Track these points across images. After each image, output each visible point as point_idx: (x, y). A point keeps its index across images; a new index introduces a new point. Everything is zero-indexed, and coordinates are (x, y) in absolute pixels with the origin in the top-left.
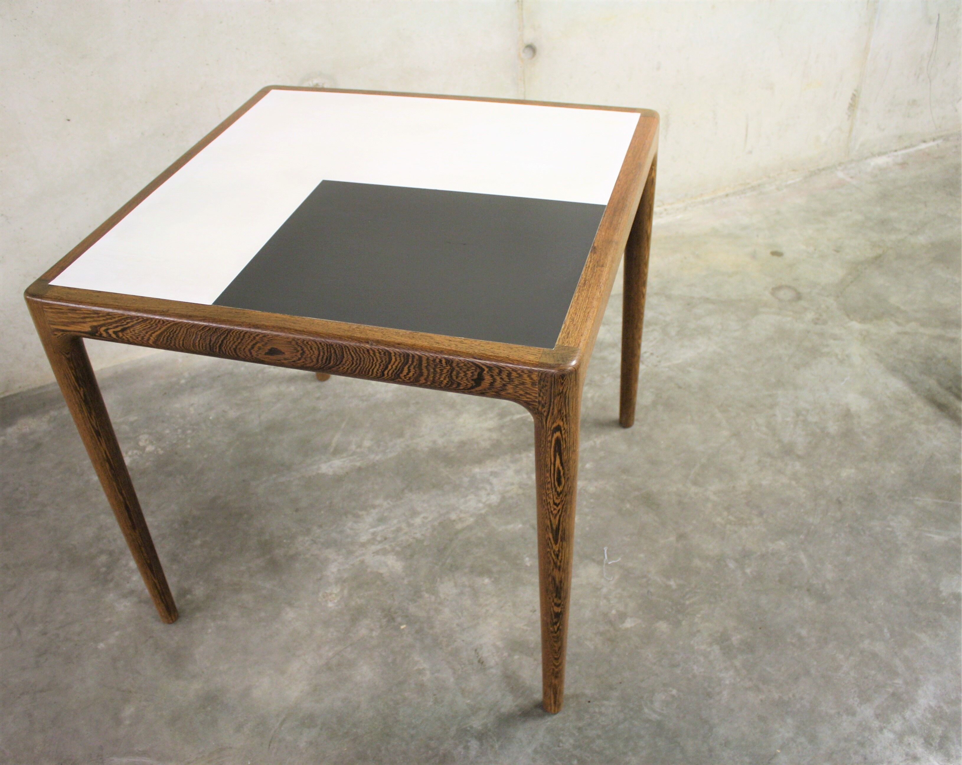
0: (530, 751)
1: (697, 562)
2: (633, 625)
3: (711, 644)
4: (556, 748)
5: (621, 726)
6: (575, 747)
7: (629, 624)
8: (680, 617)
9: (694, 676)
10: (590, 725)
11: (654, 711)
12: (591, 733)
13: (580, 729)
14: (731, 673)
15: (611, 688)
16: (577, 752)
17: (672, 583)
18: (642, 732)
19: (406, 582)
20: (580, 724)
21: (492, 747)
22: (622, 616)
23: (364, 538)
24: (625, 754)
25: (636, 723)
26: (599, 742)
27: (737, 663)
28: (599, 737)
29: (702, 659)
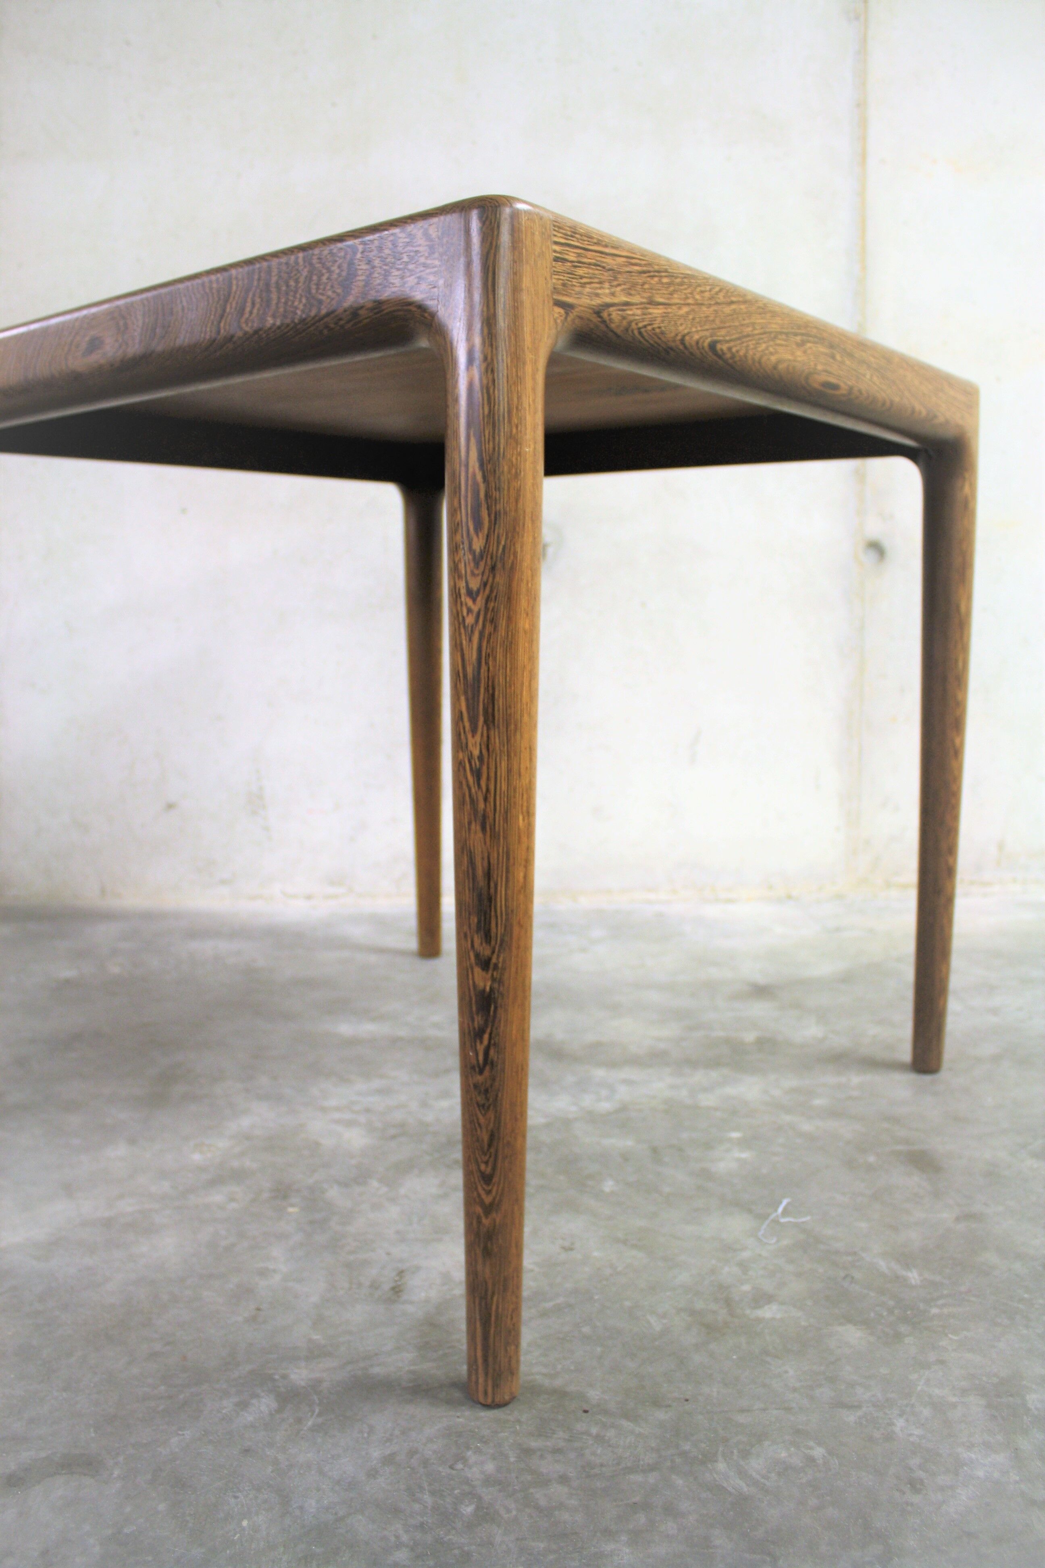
0: (376, 1453)
1: (991, 1257)
2: (779, 1316)
3: (964, 1392)
4: (444, 1471)
5: (638, 1478)
6: (488, 1481)
7: (769, 1312)
8: (903, 1328)
9: (889, 1437)
10: (557, 1451)
11: (742, 1473)
12: (548, 1466)
13: (527, 1452)
14: (1001, 1458)
15: (657, 1403)
16: (488, 1494)
17: (914, 1276)
18: (684, 1506)
19: (354, 1162)
20: (534, 1444)
21: (299, 1421)
22: (761, 1298)
23: (332, 1102)
24: (609, 1534)
25: (679, 1482)
26: (559, 1491)
27: (1025, 1444)
28: (564, 1479)
29: (926, 1412)
